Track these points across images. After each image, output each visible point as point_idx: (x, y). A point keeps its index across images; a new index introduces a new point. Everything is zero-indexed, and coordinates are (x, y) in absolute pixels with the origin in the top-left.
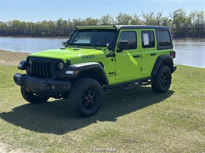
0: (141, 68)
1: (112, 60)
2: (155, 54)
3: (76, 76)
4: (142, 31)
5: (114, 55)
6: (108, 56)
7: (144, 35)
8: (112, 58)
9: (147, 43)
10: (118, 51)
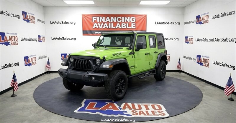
0: (150, 63)
1: (133, 57)
2: (157, 52)
3: (111, 69)
4: (149, 36)
5: (133, 53)
6: (130, 54)
7: (150, 38)
8: (132, 55)
9: (152, 44)
10: (136, 50)
